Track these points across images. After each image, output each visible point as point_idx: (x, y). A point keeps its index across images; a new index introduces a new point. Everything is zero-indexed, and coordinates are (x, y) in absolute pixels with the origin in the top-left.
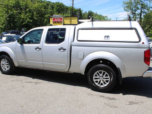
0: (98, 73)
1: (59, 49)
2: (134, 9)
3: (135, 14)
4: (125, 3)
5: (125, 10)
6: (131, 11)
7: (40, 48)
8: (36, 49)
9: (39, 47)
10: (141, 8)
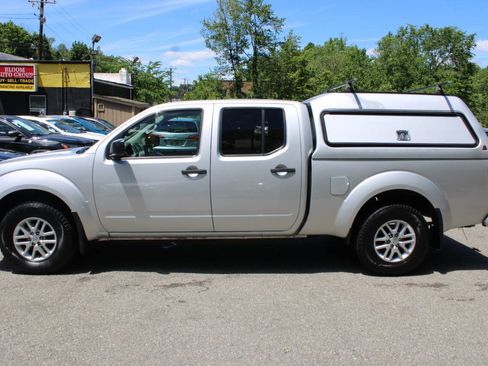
0: (385, 228)
1: (274, 172)
2: (234, 44)
3: (237, 58)
4: (207, 25)
5: (209, 46)
6: (226, 49)
7: (200, 168)
8: (186, 173)
9: (196, 168)
10: (256, 42)
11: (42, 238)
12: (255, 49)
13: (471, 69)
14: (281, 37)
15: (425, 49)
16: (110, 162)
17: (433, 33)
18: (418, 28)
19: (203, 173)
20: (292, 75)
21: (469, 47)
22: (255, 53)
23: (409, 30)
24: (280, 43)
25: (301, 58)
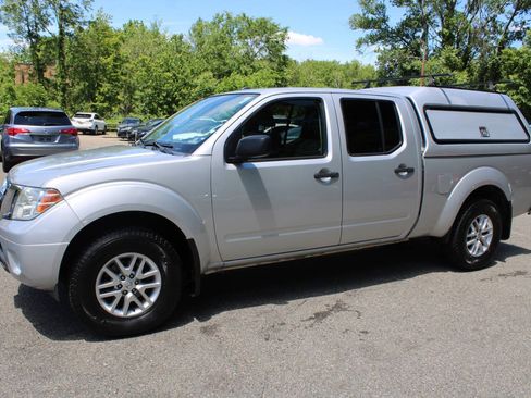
1: (397, 172)
2: (31, 19)
3: (37, 37)
7: (332, 171)
8: (318, 177)
10: (61, 19)
11: (138, 282)
12: (60, 27)
13: (285, 61)
14: (88, 16)
15: (240, 38)
16: (231, 167)
17: (249, 23)
18: (234, 16)
19: (335, 176)
20: (103, 60)
21: (283, 39)
22: (61, 33)
23: (225, 17)
24: (90, 22)
25: (115, 40)
